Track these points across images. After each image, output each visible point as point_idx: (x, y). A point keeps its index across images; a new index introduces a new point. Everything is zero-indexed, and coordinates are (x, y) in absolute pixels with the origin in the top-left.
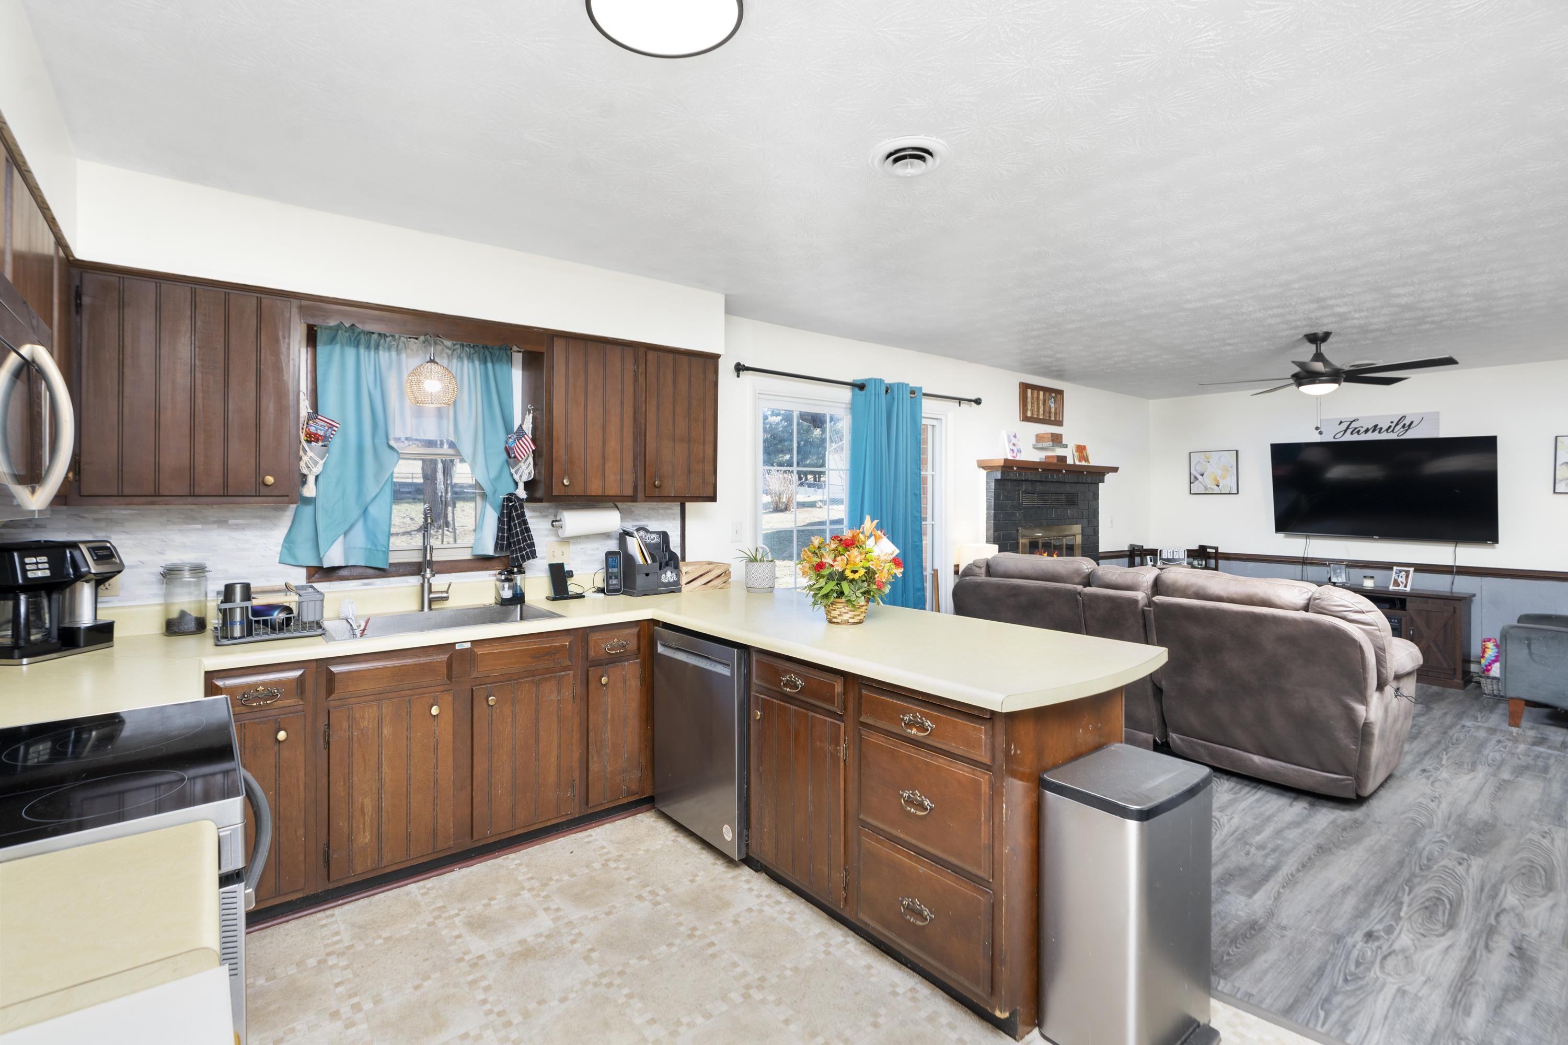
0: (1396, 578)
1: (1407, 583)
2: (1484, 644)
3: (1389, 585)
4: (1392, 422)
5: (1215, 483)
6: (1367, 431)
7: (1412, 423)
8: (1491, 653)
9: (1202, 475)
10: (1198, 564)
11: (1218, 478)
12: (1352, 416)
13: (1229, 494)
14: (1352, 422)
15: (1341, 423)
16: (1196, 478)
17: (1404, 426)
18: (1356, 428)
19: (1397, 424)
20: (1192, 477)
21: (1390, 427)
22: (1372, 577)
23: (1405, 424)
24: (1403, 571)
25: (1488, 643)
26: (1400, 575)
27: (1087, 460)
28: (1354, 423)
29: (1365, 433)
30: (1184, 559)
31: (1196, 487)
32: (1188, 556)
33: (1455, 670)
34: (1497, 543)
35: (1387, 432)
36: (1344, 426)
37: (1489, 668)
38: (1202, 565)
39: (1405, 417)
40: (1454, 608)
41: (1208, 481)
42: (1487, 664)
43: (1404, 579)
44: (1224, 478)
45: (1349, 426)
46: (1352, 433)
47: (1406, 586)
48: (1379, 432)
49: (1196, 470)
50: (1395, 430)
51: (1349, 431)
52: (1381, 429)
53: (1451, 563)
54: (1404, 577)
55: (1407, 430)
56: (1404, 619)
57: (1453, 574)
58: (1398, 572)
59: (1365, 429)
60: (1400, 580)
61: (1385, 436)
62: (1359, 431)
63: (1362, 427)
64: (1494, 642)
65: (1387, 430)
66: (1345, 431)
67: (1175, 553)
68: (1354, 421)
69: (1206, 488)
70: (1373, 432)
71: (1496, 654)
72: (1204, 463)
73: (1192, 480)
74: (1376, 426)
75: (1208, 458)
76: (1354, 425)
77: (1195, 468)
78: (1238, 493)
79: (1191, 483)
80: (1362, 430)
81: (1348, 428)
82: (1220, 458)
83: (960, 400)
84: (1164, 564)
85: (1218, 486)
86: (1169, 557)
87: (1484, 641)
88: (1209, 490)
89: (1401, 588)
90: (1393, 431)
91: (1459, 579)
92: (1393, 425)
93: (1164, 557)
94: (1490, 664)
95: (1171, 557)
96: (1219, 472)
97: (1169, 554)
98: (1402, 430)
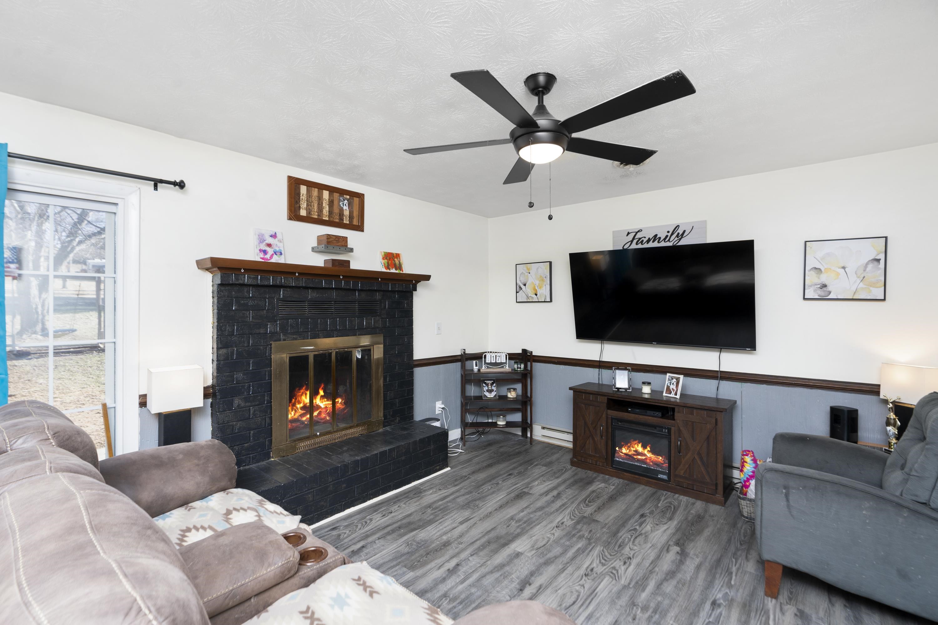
0: (669, 384)
1: (677, 390)
2: (743, 457)
3: (663, 392)
4: (668, 232)
5: (534, 292)
6: (648, 241)
7: (684, 231)
8: (749, 468)
9: (525, 285)
10: (518, 368)
11: (536, 288)
12: (636, 228)
13: (545, 302)
14: (637, 233)
15: (628, 233)
16: (521, 288)
17: (677, 236)
18: (640, 239)
19: (672, 234)
20: (517, 286)
21: (667, 236)
22: (649, 384)
23: (678, 233)
24: (675, 377)
25: (746, 457)
26: (672, 382)
27: (400, 267)
28: (638, 233)
29: (647, 243)
30: (506, 363)
31: (522, 296)
32: (510, 359)
33: (716, 485)
34: (755, 350)
35: (665, 242)
36: (631, 236)
37: (747, 484)
38: (520, 368)
39: (678, 226)
40: (716, 420)
41: (529, 290)
42: (745, 479)
43: (675, 386)
44: (540, 288)
45: (635, 235)
46: (637, 244)
47: (676, 394)
48: (658, 242)
49: (520, 281)
50: (671, 240)
51: (635, 241)
52: (660, 238)
53: (717, 369)
54: (675, 384)
55: (680, 239)
56: (673, 428)
57: (718, 380)
58: (670, 378)
59: (647, 239)
60: (672, 387)
61: (663, 244)
62: (643, 241)
63: (645, 237)
64: (751, 456)
65: (665, 239)
66: (632, 241)
67: (497, 358)
68: (638, 231)
69: (528, 297)
70: (653, 242)
71: (753, 469)
72: (526, 274)
73: (518, 289)
74: (656, 235)
75: (528, 269)
76: (639, 235)
77: (520, 278)
78: (551, 301)
79: (517, 292)
80: (645, 240)
81: (634, 239)
82: (537, 269)
83: (157, 183)
84: (488, 367)
85: (536, 295)
86: (492, 361)
87: (743, 455)
88: (530, 298)
89: (672, 395)
90: (669, 240)
91: (725, 384)
92: (669, 234)
93: (487, 362)
94: (748, 480)
95: (494, 361)
96: (537, 282)
97: (492, 358)
98: (676, 239)
